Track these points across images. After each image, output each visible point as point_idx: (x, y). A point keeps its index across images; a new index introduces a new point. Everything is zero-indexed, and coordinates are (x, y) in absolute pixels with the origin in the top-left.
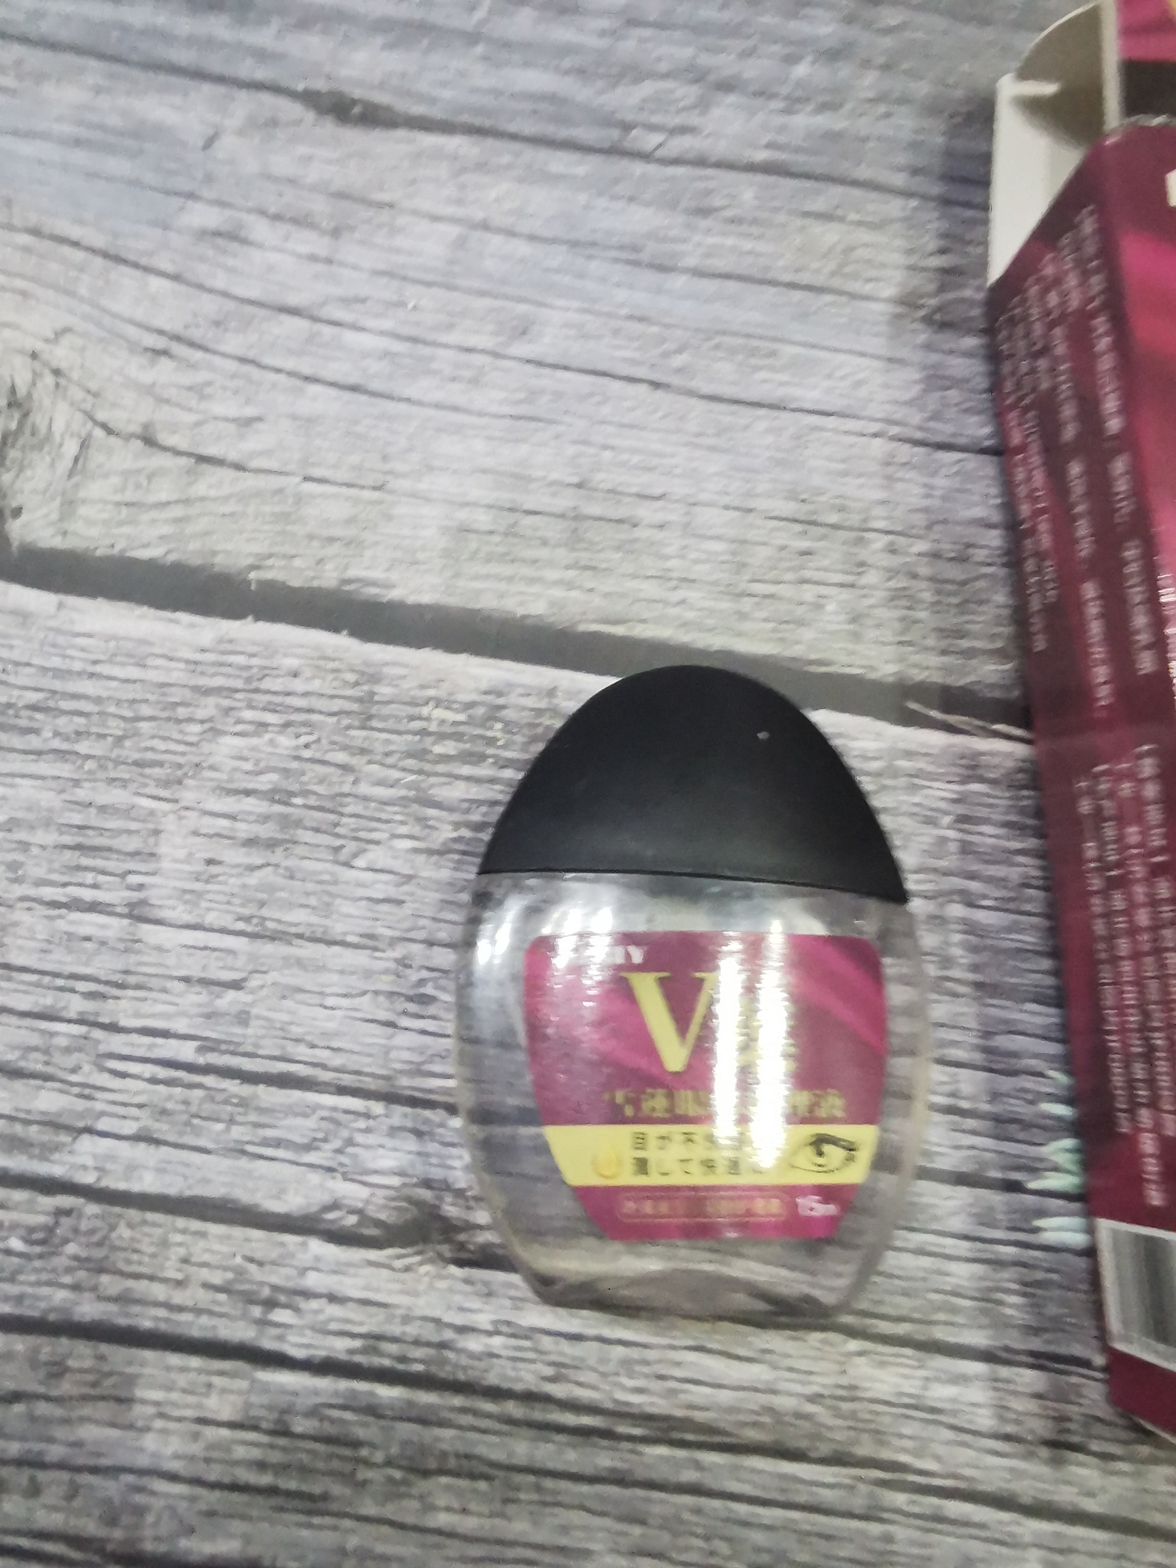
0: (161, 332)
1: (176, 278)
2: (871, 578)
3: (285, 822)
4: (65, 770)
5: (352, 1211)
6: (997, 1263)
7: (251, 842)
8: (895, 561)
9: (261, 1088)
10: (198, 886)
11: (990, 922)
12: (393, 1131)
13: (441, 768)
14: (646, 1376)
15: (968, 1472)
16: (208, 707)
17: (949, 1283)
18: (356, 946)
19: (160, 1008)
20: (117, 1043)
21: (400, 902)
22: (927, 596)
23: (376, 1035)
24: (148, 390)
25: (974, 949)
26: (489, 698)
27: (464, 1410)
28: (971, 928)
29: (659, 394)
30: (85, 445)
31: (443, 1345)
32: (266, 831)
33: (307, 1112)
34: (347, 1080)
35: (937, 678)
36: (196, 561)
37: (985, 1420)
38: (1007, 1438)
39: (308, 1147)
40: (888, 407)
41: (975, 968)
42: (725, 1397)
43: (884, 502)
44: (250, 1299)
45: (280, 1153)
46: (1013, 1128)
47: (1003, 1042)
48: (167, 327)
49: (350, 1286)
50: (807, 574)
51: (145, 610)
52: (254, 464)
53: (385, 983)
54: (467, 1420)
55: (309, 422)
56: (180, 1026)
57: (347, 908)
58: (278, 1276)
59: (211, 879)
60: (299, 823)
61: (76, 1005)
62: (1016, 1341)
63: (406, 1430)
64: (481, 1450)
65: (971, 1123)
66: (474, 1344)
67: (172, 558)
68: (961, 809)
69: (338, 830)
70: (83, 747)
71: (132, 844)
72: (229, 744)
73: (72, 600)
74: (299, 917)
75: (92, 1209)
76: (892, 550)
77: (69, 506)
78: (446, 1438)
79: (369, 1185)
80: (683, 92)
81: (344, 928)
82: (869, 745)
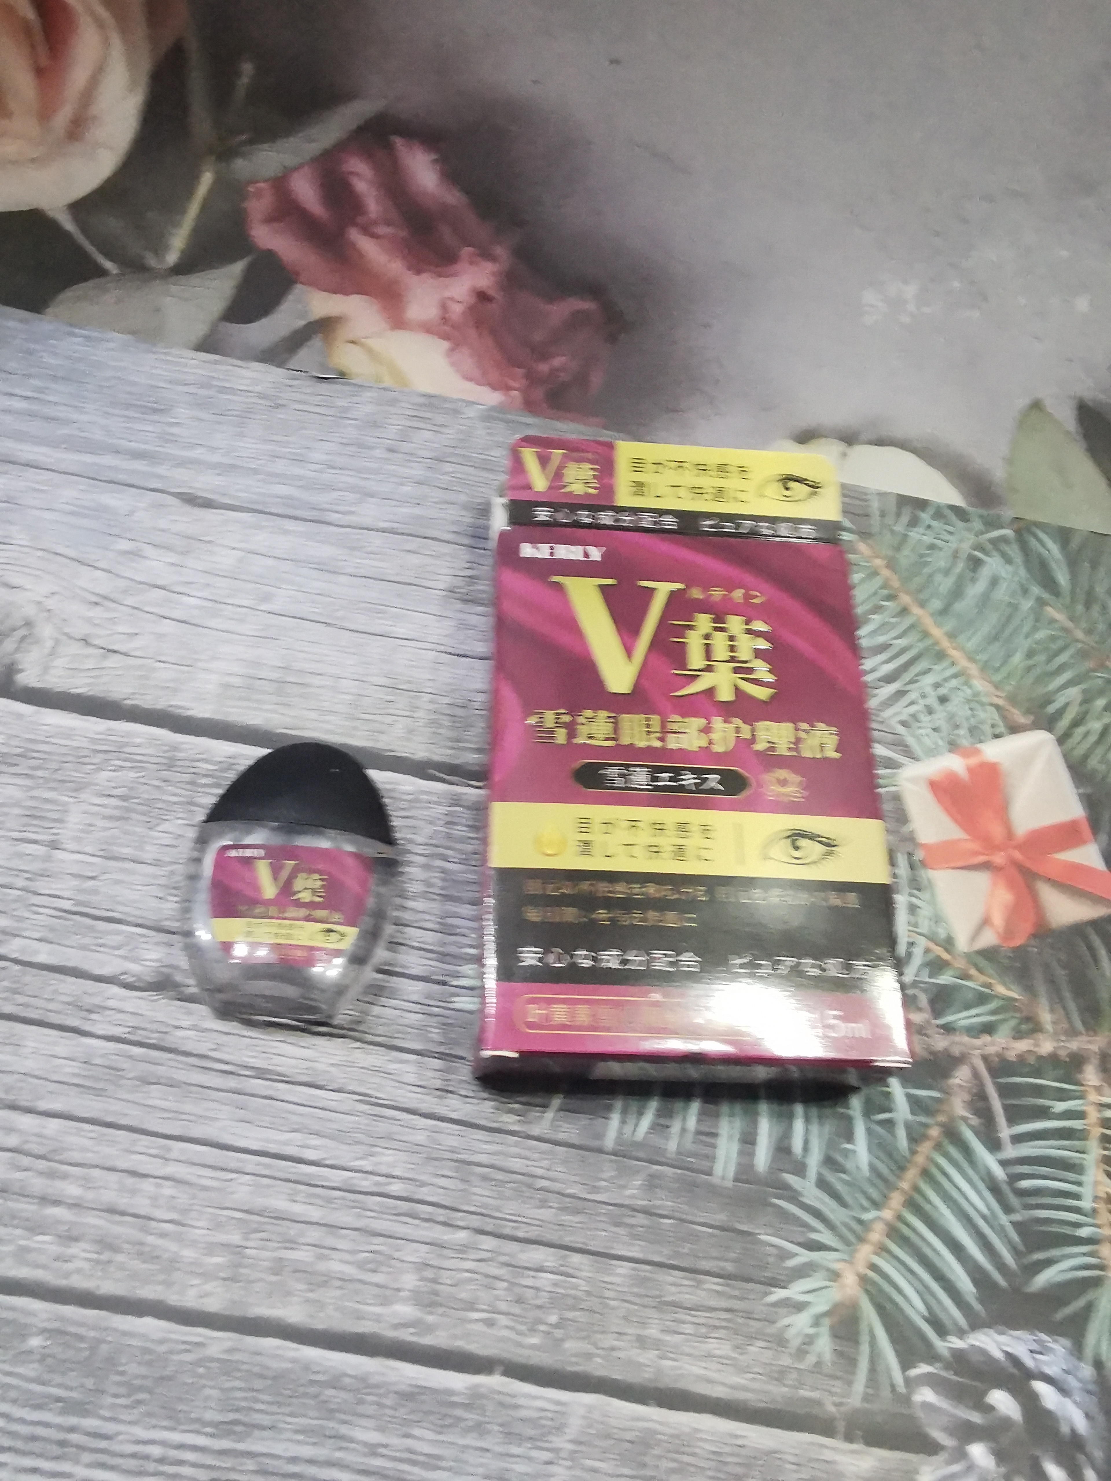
0: (98, 595)
1: (109, 571)
2: (420, 714)
3: (128, 810)
4: (28, 782)
5: (134, 976)
6: (430, 1015)
7: (110, 818)
8: (432, 707)
9: (100, 923)
10: (82, 835)
11: (455, 869)
12: (157, 944)
13: (202, 790)
14: (257, 1051)
15: (399, 1099)
16: (98, 759)
17: (406, 1022)
18: (150, 864)
19: (59, 886)
20: (37, 900)
21: (174, 846)
22: (447, 724)
23: (154, 903)
24: (89, 620)
25: (444, 880)
26: (228, 760)
27: (172, 1060)
28: (444, 871)
29: (328, 629)
30: (57, 642)
31: (167, 1033)
32: (117, 813)
33: (118, 933)
34: (140, 921)
35: (447, 760)
36: (102, 695)
37: (411, 1078)
38: (420, 1086)
39: (118, 948)
41: (442, 888)
42: (291, 1062)
43: (431, 680)
44: (81, 1008)
45: (102, 949)
46: (448, 958)
47: (450, 921)
48: (101, 592)
49: (128, 1007)
50: (389, 711)
51: (74, 715)
52: (132, 653)
53: (163, 881)
54: (172, 1063)
55: (160, 636)
56: (66, 894)
57: (151, 848)
58: (97, 1001)
59: (88, 832)
60: (133, 811)
61: (20, 883)
62: (433, 1047)
63: (145, 1066)
64: (175, 1076)
65: (429, 955)
66: (180, 1033)
67: (91, 693)
68: (449, 819)
69: (151, 814)
70: (40, 773)
71: (56, 816)
72: (105, 775)
73: (43, 710)
74: (126, 851)
75: (17, 967)
76: (433, 702)
77: (46, 669)
78: (161, 1070)
79: (143, 965)
80: (351, 496)
81: (147, 856)
82: (408, 788)
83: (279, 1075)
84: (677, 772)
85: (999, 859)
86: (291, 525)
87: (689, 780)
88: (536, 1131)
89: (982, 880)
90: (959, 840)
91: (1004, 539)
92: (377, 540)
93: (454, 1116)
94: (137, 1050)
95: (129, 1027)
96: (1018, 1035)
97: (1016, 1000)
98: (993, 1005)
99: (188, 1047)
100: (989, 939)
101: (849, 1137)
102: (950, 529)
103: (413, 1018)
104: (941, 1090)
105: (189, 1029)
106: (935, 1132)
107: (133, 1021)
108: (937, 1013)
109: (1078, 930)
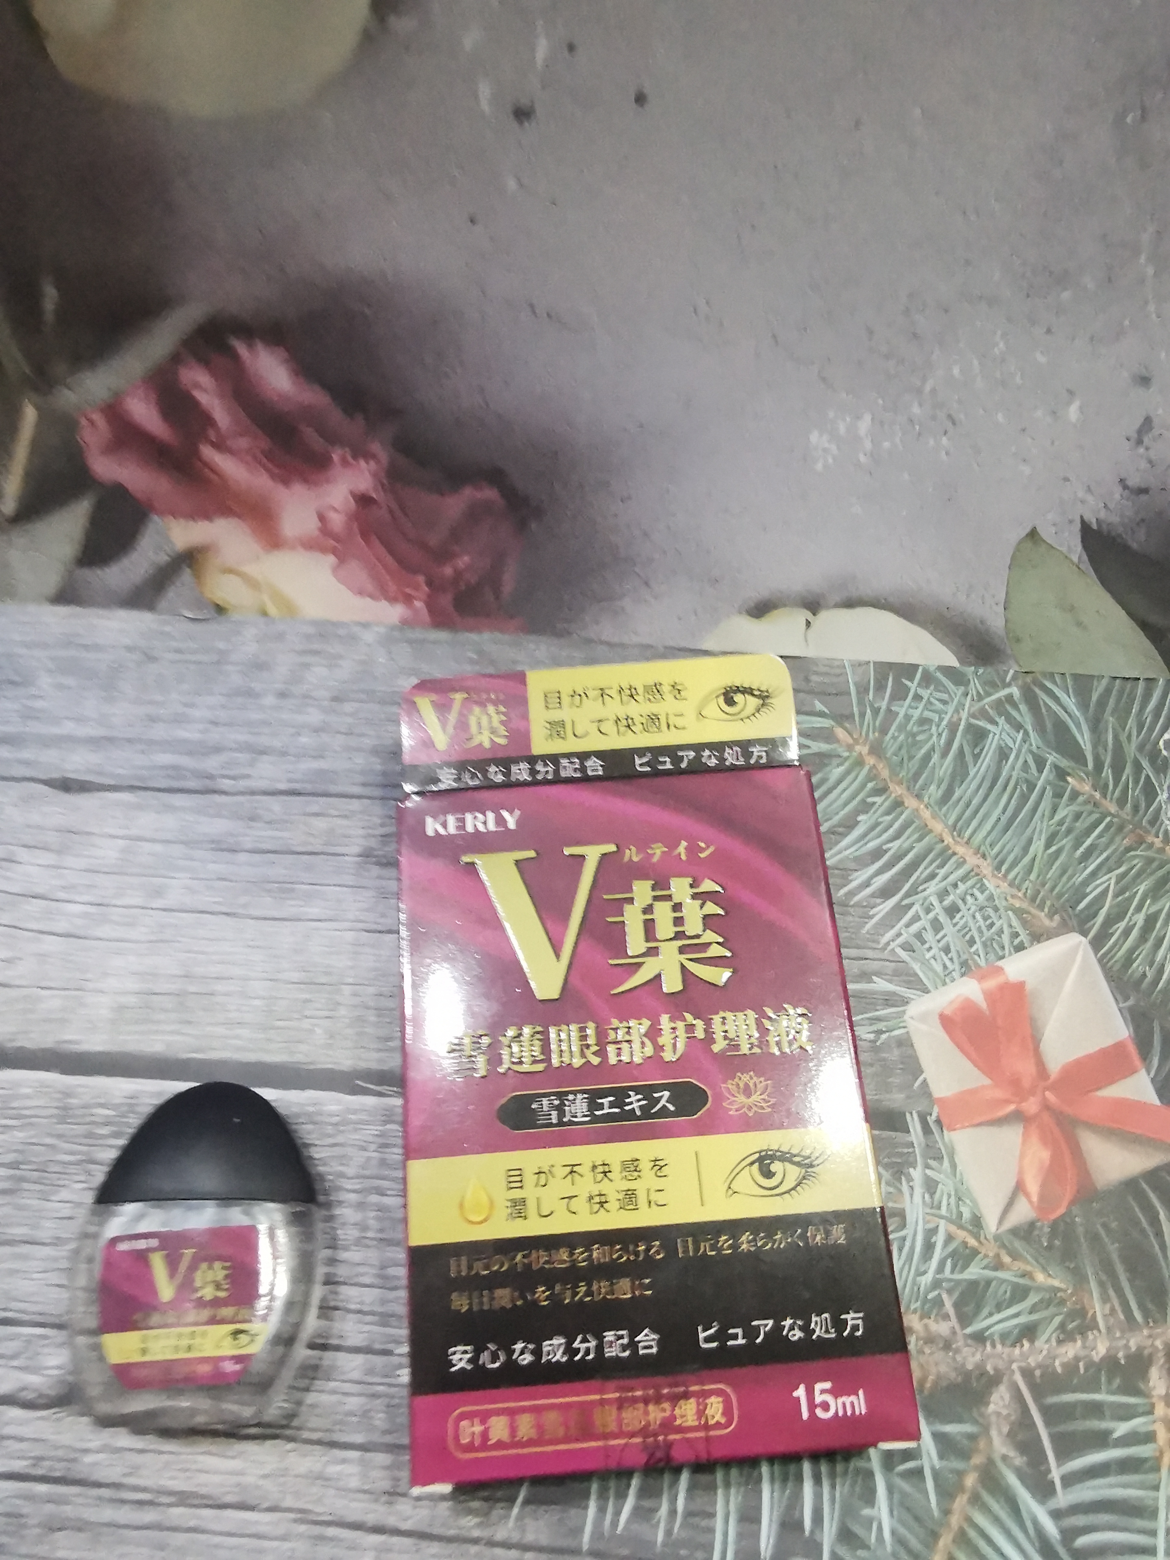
2: (343, 1011)
3: (17, 1179)
5: (35, 1391)
6: (375, 1396)
8: (357, 1000)
12: (58, 1345)
13: (101, 1142)
14: (178, 1470)
15: (341, 1512)
17: (347, 1408)
18: (49, 1244)
22: (373, 1019)
23: (55, 1293)
26: (130, 1101)
27: (80, 1495)
28: (381, 1208)
29: (231, 920)
31: (74, 1460)
33: (12, 1338)
34: (38, 1319)
35: (374, 1065)
37: (354, 1483)
38: (365, 1492)
39: (15, 1357)
40: (357, 913)
41: (381, 1231)
42: (217, 1479)
43: (352, 968)
47: (390, 1271)
49: (28, 1432)
50: (307, 1013)
52: (16, 983)
53: (61, 1264)
54: (80, 1500)
55: (45, 957)
57: (48, 1224)
60: (24, 1179)
62: (376, 1438)
63: (50, 1508)
64: (83, 1516)
65: (369, 1318)
66: (89, 1459)
68: (381, 1140)
69: (47, 1181)
74: (20, 1231)
76: (355, 995)
78: (68, 1510)
79: (43, 1375)
80: (242, 757)
81: (43, 1235)
82: (333, 1108)
83: (203, 1497)
84: (620, 1095)
85: (1031, 1106)
86: (178, 800)
87: (635, 1102)
88: (500, 1534)
89: (1013, 1135)
90: (983, 1087)
91: (1010, 698)
92: (276, 805)
93: (405, 1526)
94: (42, 1488)
95: (30, 1458)
96: (1065, 1336)
97: (1059, 1290)
98: (1033, 1299)
99: (100, 1475)
100: (1023, 1212)
101: (869, 1497)
102: (945, 696)
103: (354, 1403)
104: (975, 1422)
105: (98, 1452)
106: (970, 1480)
107: (38, 1451)
108: (964, 1320)
109: (1131, 1185)
